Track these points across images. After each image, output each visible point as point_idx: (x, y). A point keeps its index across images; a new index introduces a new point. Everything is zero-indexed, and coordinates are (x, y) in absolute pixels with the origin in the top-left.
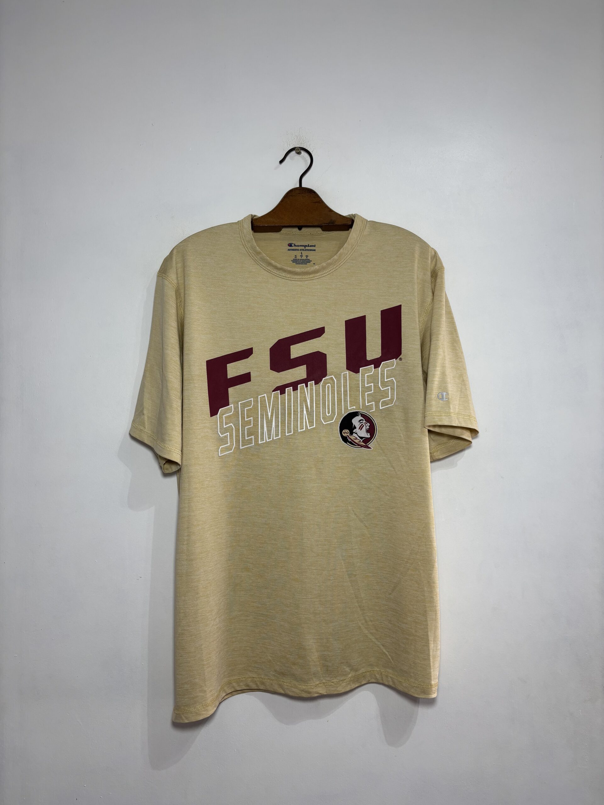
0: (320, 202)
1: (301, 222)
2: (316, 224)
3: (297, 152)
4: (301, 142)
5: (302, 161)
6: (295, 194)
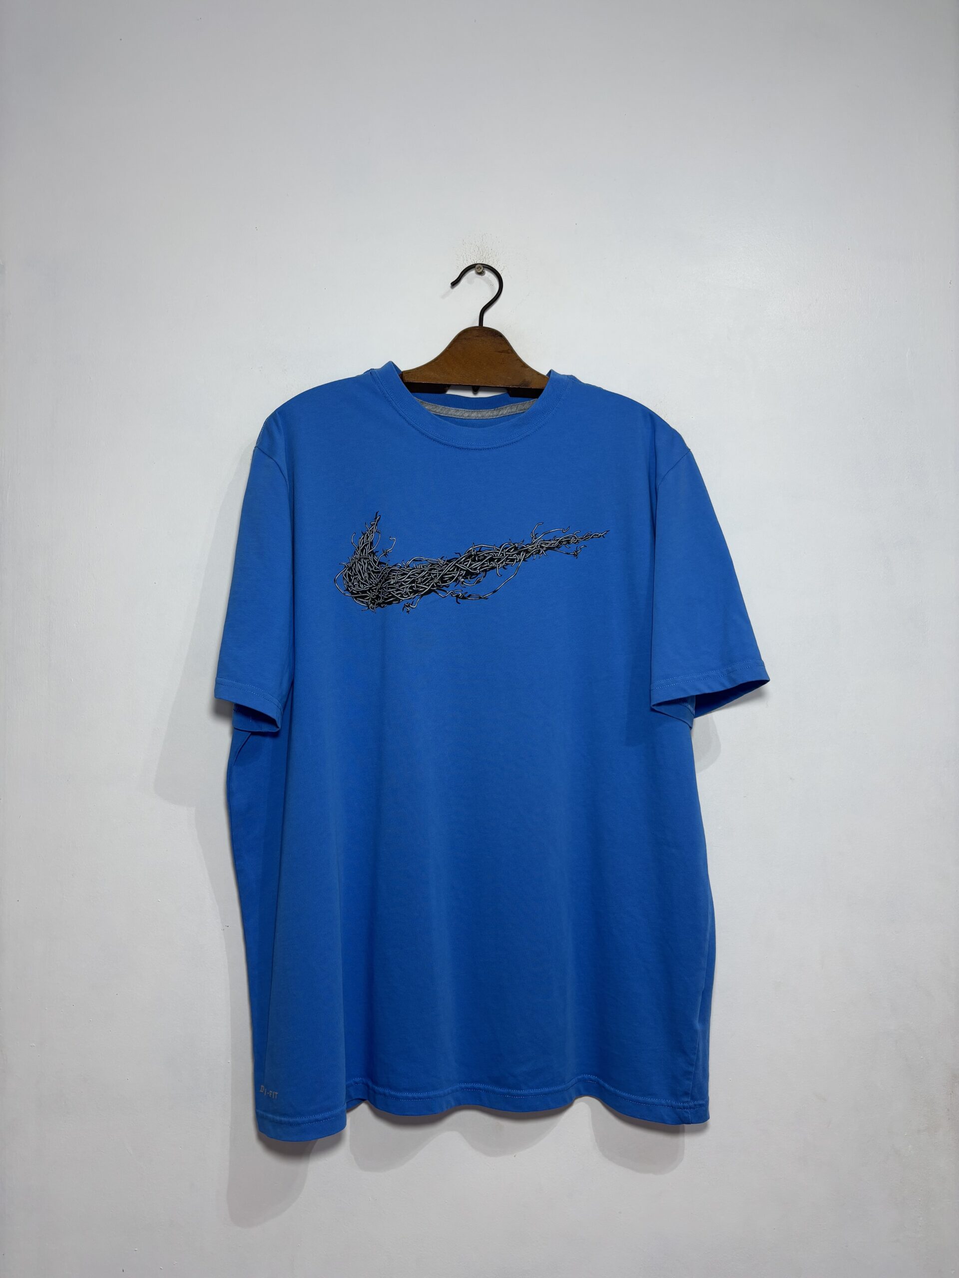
0: (510, 351)
2: (500, 385)
3: (479, 272)
4: (484, 256)
5: (485, 287)
6: (470, 337)
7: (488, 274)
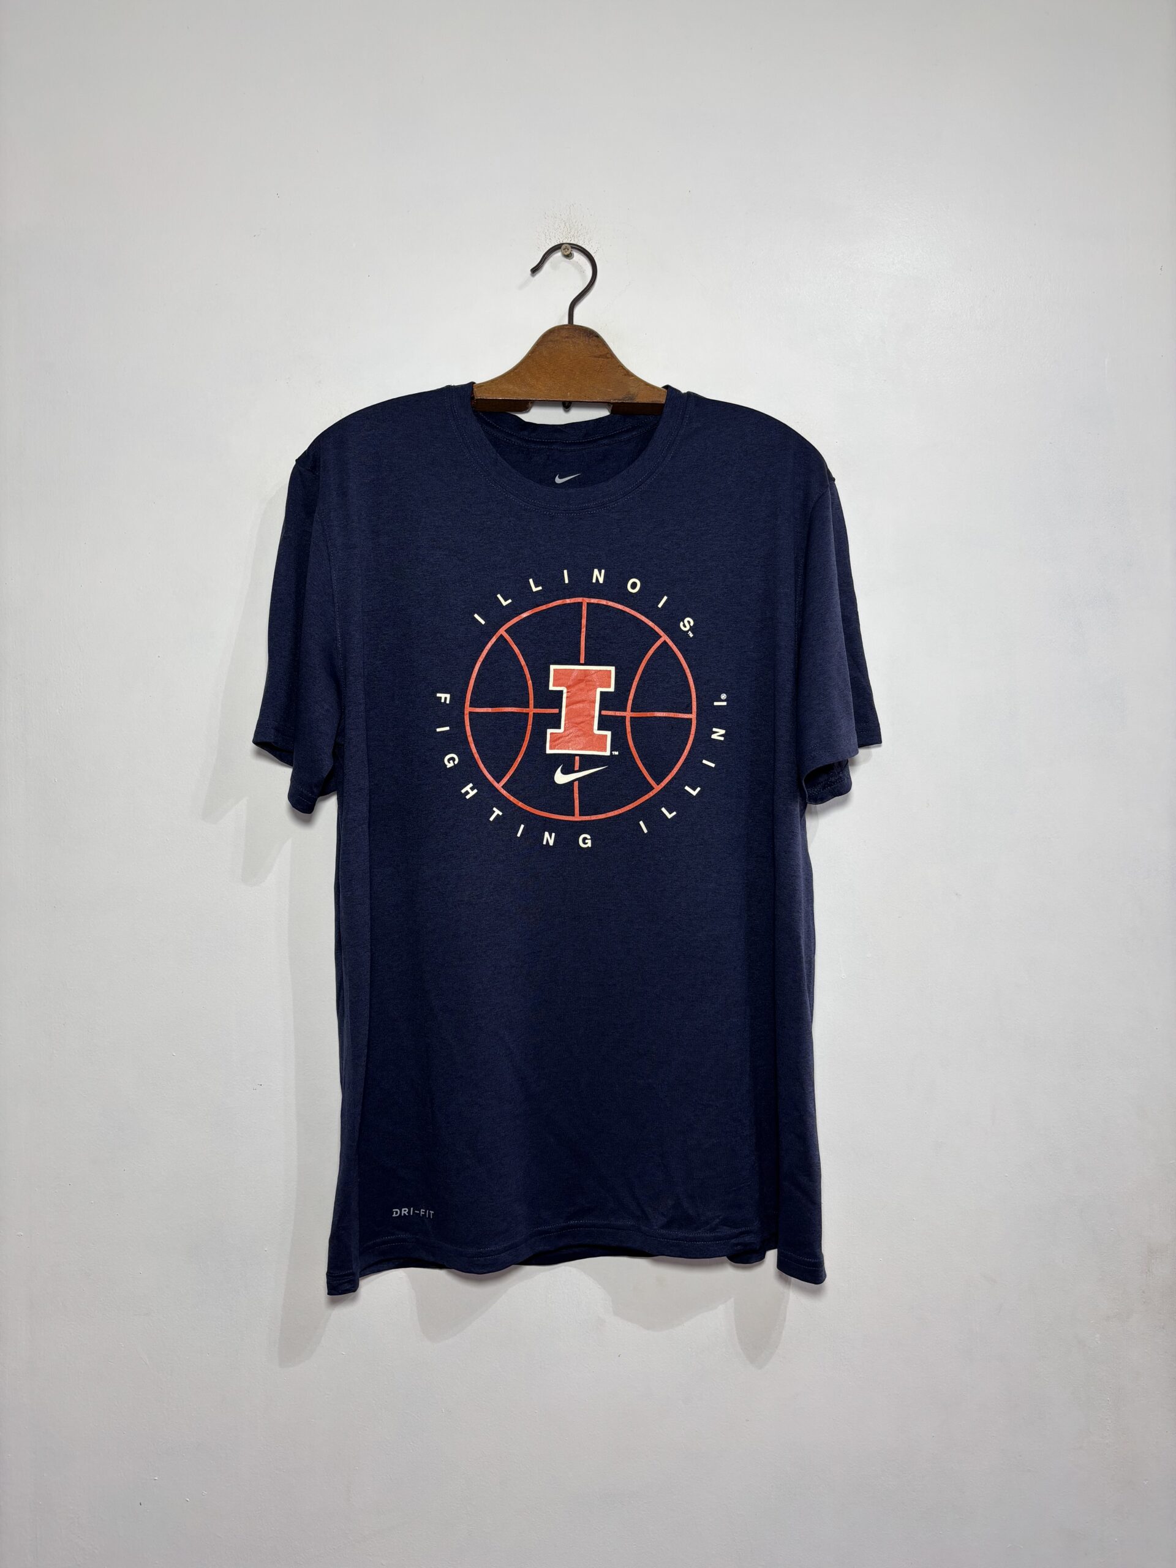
0: (608, 355)
1: (569, 394)
2: (598, 400)
3: (566, 254)
4: (572, 233)
5: (576, 271)
6: (558, 338)
7: (578, 256)
